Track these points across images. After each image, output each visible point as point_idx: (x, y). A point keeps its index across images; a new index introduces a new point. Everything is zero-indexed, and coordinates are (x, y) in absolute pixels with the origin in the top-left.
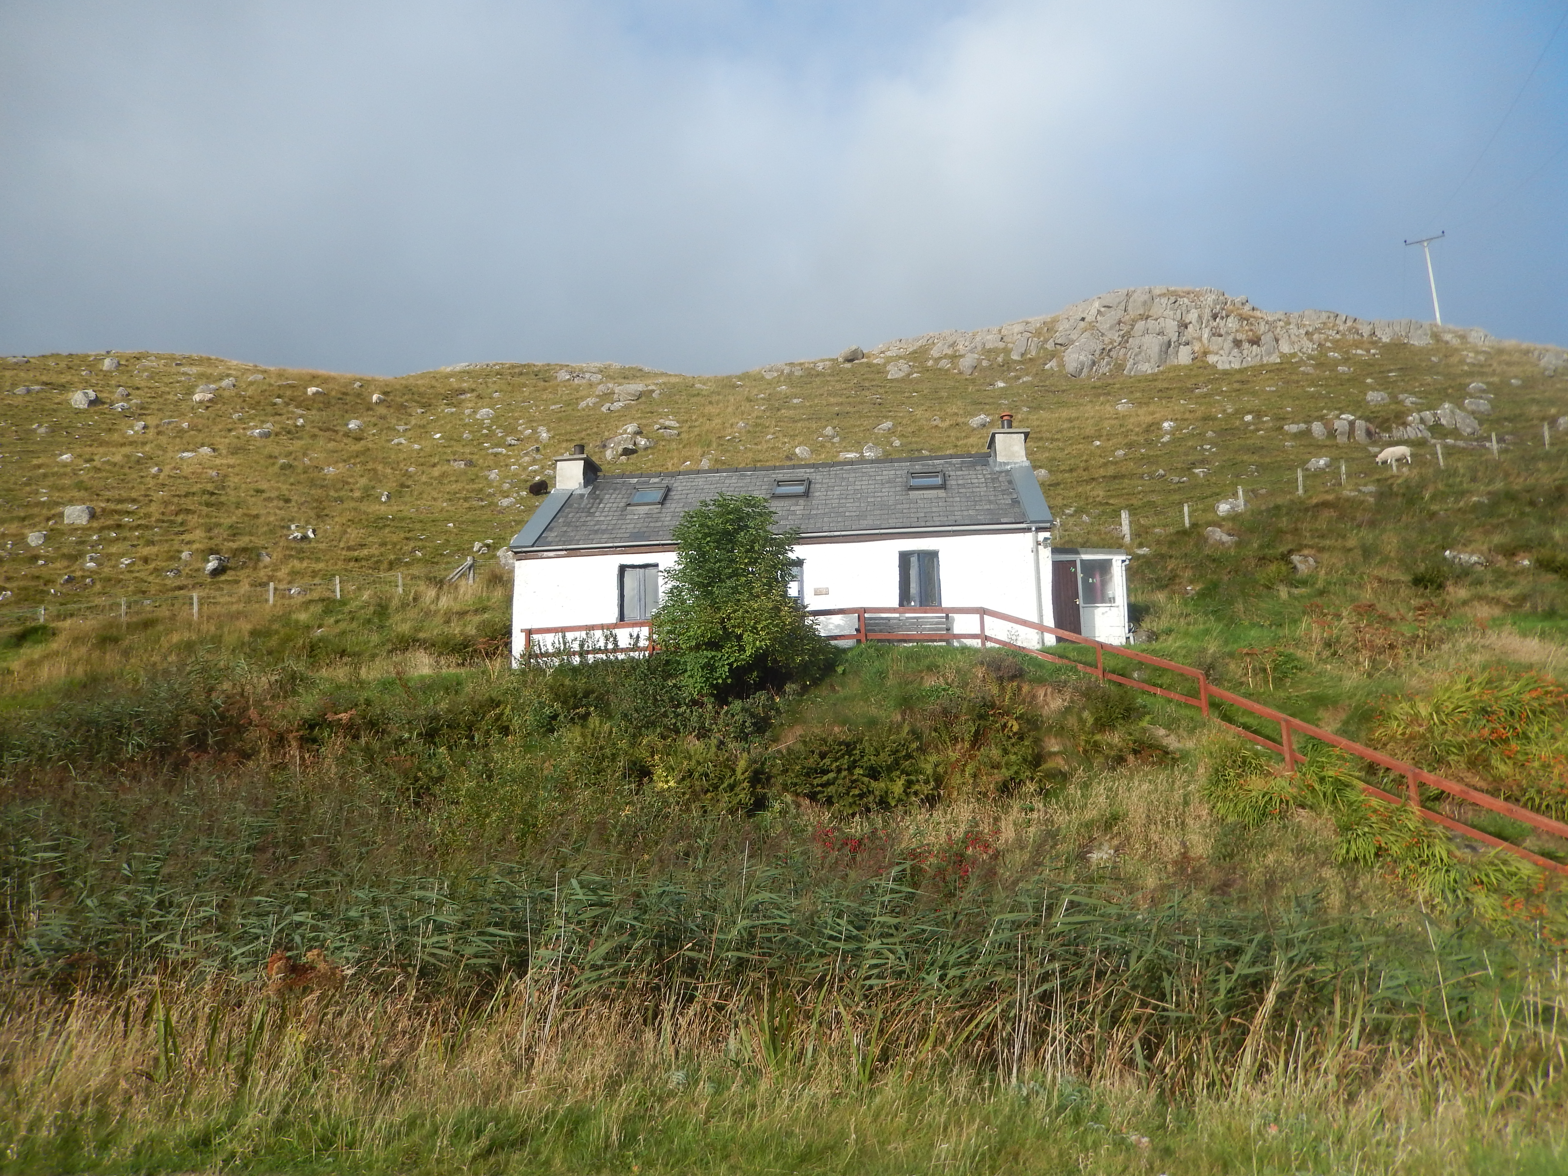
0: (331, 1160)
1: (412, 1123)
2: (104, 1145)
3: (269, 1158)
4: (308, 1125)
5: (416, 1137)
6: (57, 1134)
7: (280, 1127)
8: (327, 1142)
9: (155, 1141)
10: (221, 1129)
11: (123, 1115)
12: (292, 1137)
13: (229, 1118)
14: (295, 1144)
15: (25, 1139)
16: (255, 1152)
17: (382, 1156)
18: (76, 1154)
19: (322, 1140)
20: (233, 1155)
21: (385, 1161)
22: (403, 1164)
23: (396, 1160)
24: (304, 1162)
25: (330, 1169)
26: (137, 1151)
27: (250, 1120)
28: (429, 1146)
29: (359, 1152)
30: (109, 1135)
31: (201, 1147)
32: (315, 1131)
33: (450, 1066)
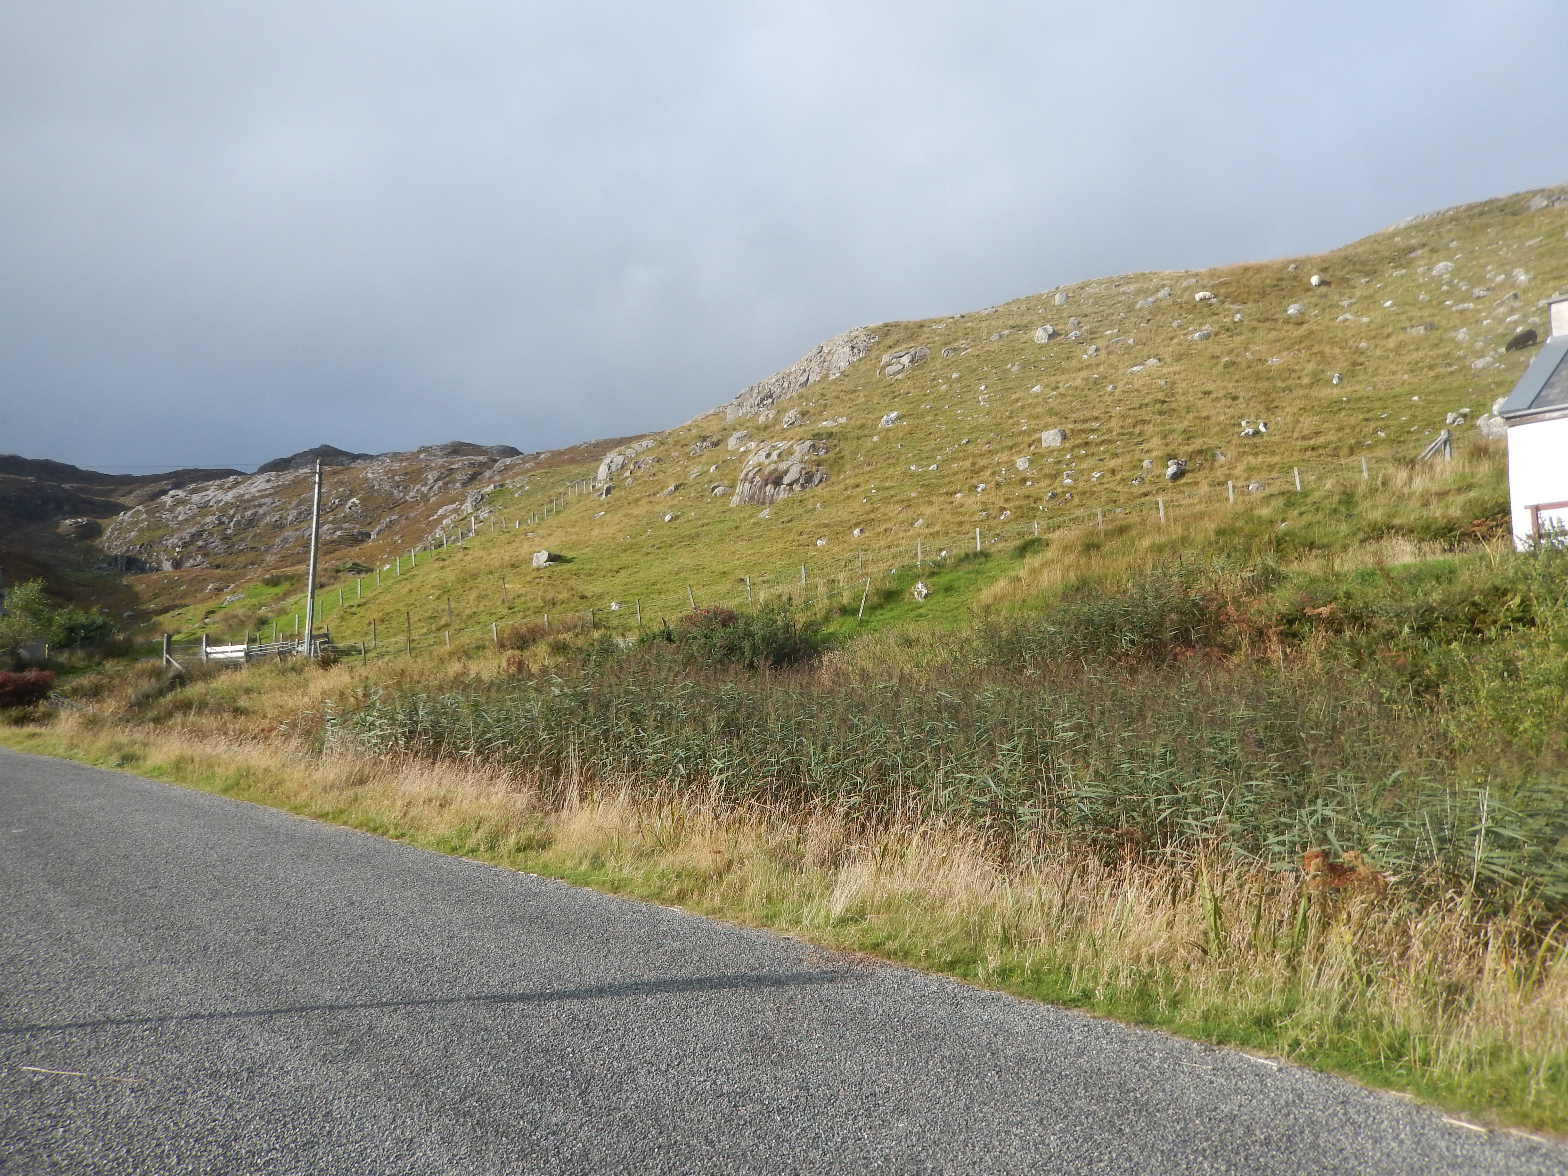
0: (1403, 1071)
1: (1495, 1054)
2: (1174, 1003)
3: (1335, 1053)
4: (1373, 1030)
5: (1503, 1070)
6: (1133, 985)
7: (1340, 1024)
8: (1397, 1051)
9: (1221, 1012)
10: (1280, 1014)
11: (1185, 980)
12: (1355, 1037)
13: (1286, 1004)
14: (1360, 1045)
15: (1108, 984)
16: (1320, 1045)
17: (1466, 1081)
18: (1151, 1007)
19: (1390, 1048)
20: (1297, 1043)
21: (1469, 1088)
22: (1491, 1096)
23: (1481, 1091)
24: (1374, 1066)
25: (1404, 1081)
26: (1206, 1018)
27: (1309, 1011)
28: (1520, 1085)
29: (1437, 1071)
30: (1176, 995)
31: (1263, 1027)
32: (1381, 1038)
33: (1527, 999)
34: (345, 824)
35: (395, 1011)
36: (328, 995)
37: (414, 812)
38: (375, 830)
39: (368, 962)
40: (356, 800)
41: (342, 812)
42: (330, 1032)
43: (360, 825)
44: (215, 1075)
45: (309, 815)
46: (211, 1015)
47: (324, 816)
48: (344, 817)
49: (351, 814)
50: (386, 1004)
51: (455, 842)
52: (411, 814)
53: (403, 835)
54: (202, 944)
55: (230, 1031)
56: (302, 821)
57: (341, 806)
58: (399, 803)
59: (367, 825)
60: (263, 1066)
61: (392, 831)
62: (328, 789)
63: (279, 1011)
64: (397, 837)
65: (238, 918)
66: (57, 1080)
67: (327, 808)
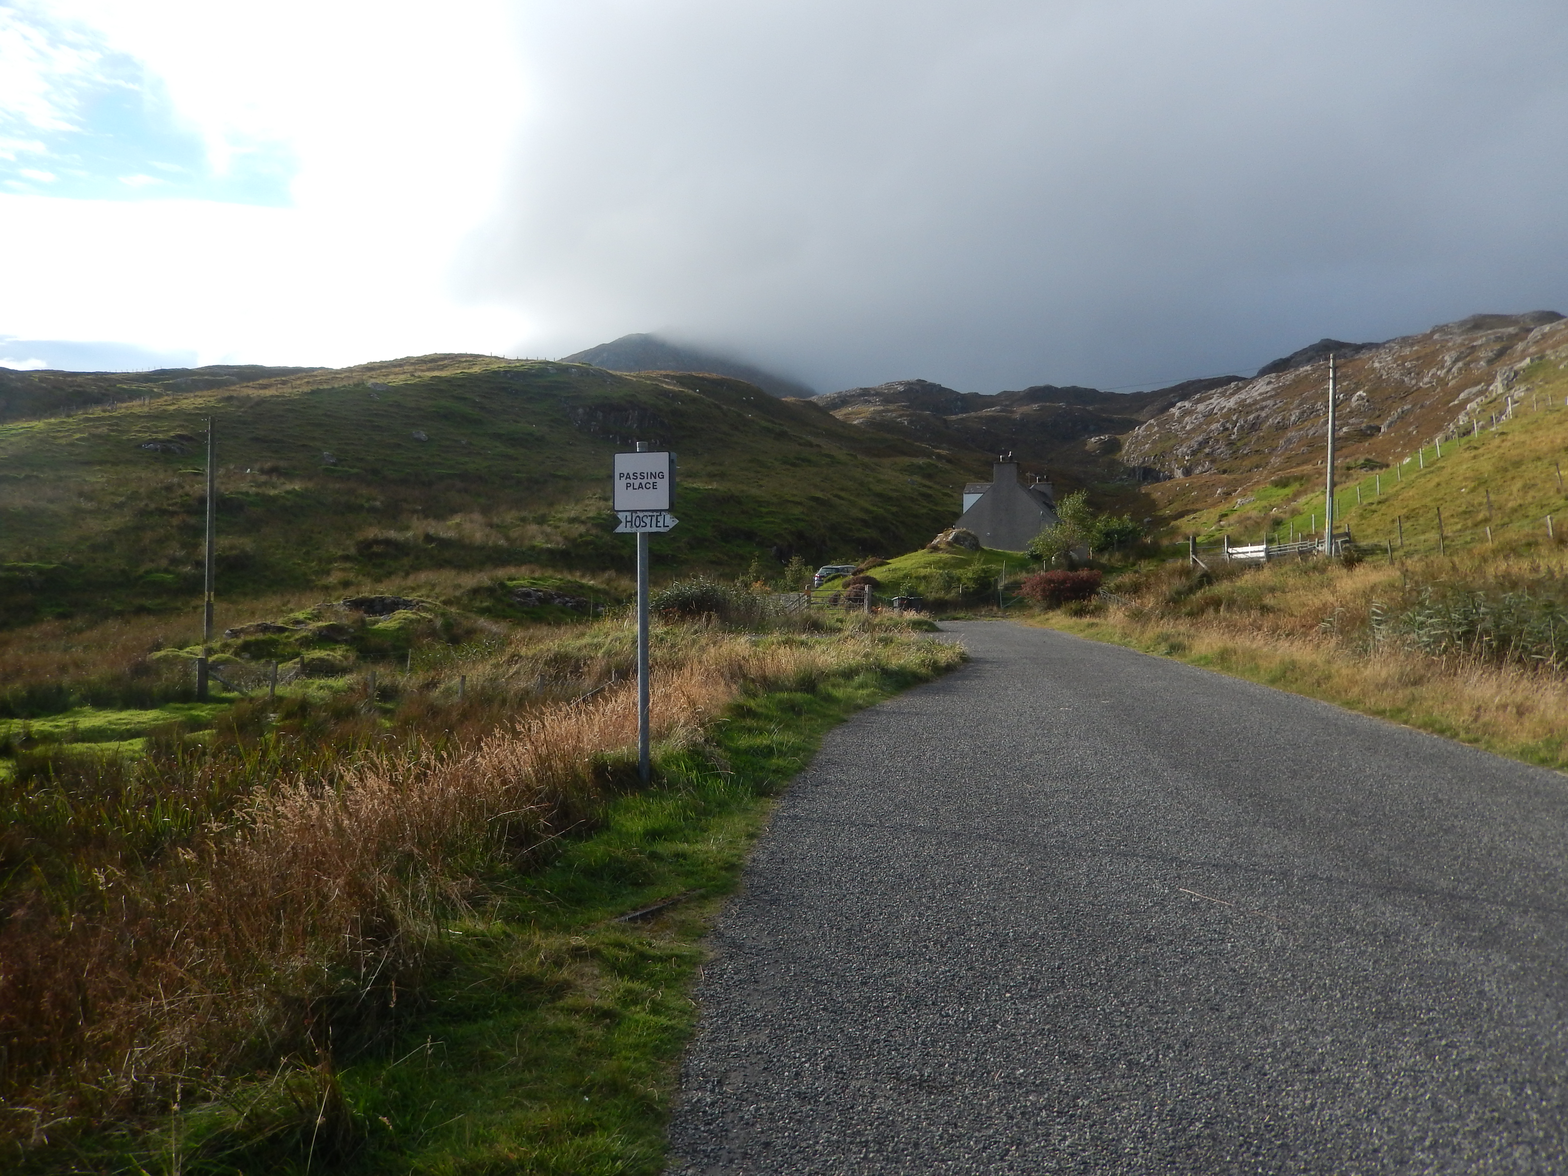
34: (1406, 722)
35: (1526, 912)
36: (1443, 883)
37: (1486, 718)
38: (1442, 732)
39: (1476, 859)
40: (1414, 699)
41: (1400, 711)
42: (1457, 917)
43: (1425, 726)
44: (1350, 930)
45: (1365, 711)
46: (1329, 880)
47: (1381, 713)
48: (1404, 716)
49: (1410, 713)
50: (1511, 904)
51: (1543, 754)
52: (1482, 720)
53: (1476, 740)
54: (1298, 816)
55: (1352, 897)
56: (1358, 716)
57: (1399, 704)
58: (1466, 707)
59: (1432, 725)
60: (1398, 934)
61: (1462, 735)
62: (1382, 686)
63: (1395, 888)
64: (1470, 742)
65: (1324, 798)
66: (1210, 906)
67: (1382, 705)
